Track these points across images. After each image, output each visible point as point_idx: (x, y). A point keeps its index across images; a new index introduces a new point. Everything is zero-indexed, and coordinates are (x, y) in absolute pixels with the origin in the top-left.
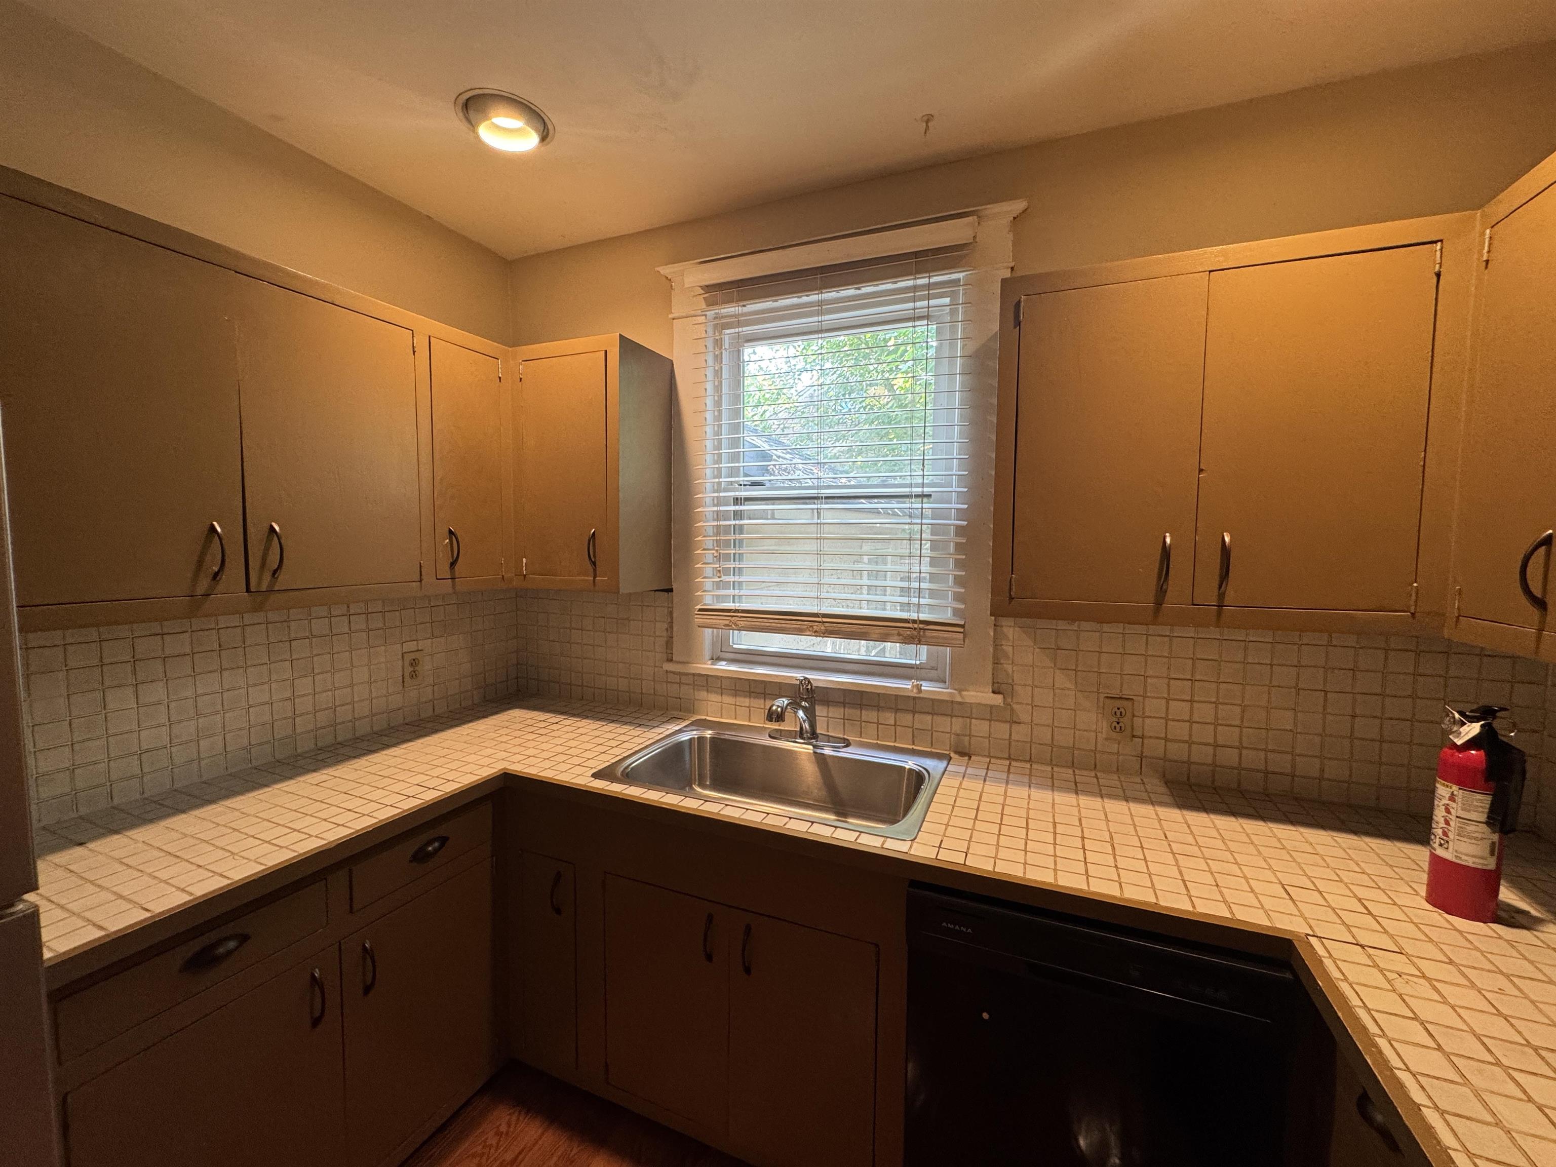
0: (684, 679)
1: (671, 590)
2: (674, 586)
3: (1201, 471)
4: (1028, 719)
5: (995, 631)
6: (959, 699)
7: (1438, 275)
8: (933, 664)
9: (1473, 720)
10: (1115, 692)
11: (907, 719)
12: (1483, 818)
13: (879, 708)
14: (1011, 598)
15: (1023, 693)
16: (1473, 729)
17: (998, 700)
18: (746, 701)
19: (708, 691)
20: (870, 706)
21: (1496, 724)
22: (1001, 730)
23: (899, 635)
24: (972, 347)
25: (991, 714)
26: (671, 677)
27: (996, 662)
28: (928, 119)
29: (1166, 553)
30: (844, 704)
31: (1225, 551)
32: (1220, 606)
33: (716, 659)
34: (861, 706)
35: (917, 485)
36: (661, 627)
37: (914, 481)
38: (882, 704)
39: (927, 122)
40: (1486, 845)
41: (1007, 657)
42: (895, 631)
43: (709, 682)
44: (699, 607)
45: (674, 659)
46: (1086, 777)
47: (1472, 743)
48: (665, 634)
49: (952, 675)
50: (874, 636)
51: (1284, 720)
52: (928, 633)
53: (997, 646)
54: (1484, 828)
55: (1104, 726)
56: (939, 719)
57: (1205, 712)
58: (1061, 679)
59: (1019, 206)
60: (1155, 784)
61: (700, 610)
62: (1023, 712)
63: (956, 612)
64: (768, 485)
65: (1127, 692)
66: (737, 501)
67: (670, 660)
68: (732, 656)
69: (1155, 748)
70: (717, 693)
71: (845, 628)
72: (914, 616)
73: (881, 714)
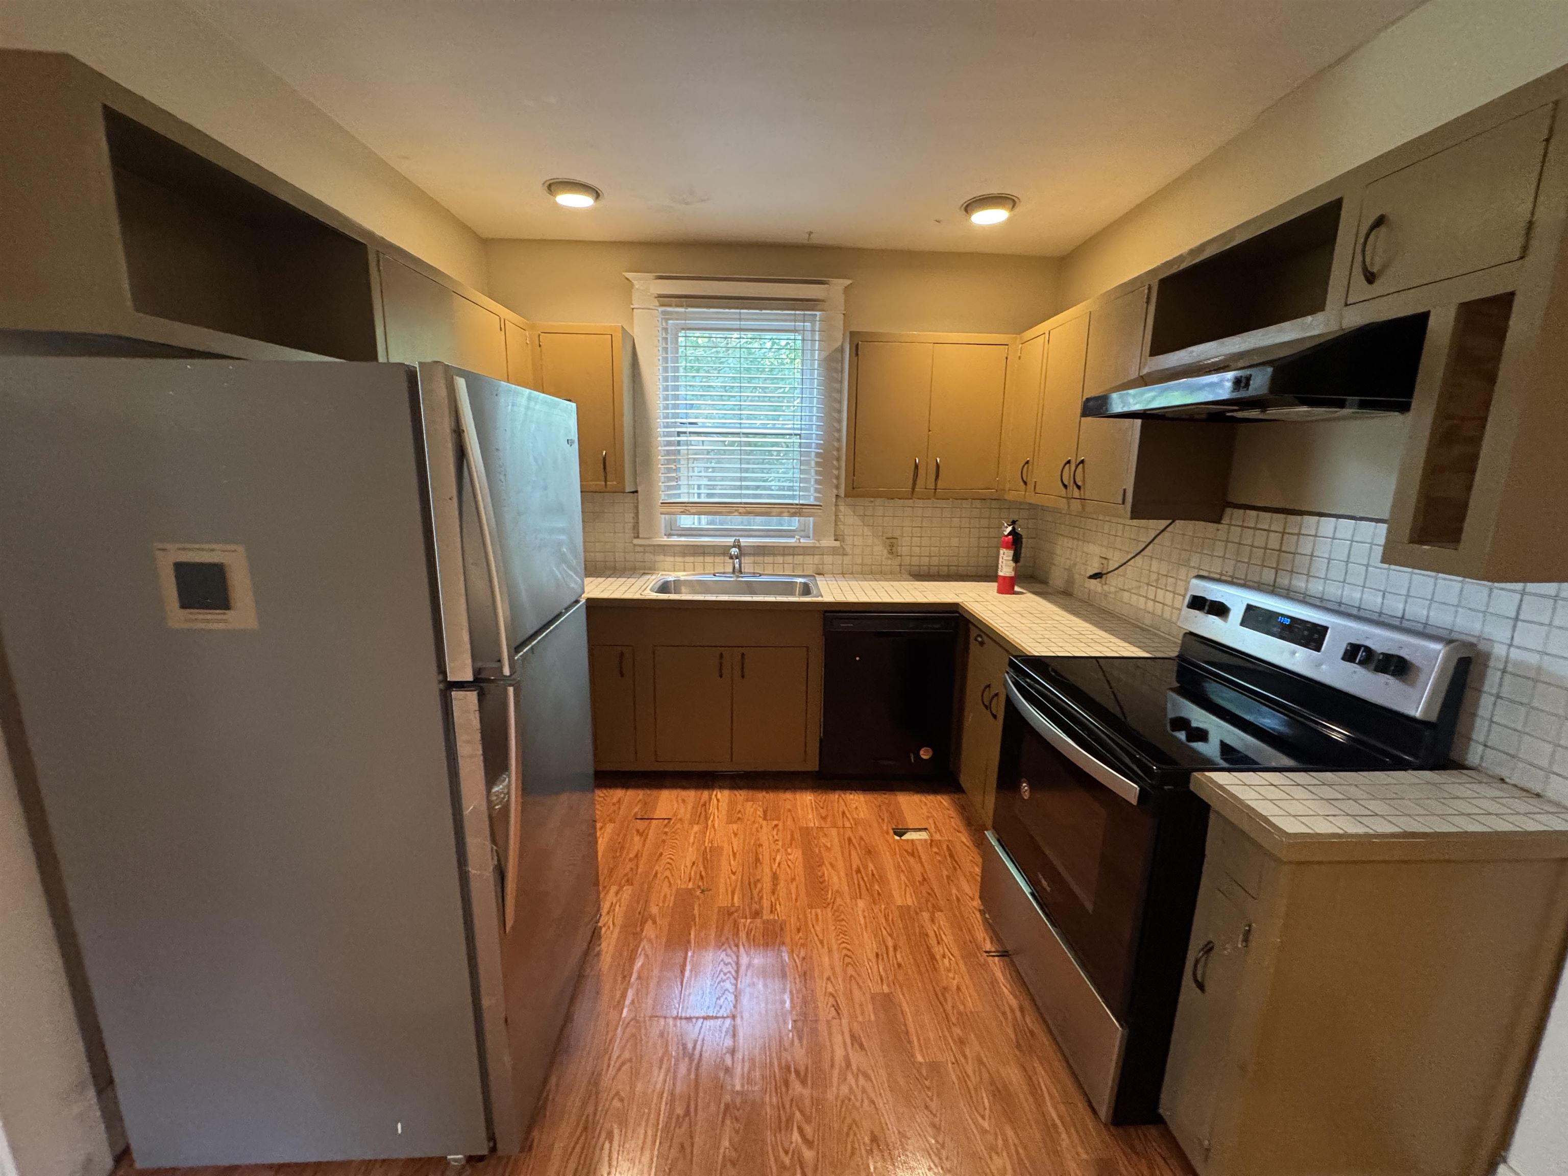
0: (647, 549)
1: (636, 492)
2: (639, 490)
3: (929, 431)
4: (851, 552)
5: (836, 509)
6: (818, 545)
7: (1007, 358)
8: (802, 528)
9: (1010, 525)
10: (890, 535)
11: (789, 559)
12: (1011, 558)
13: (774, 555)
14: (853, 488)
15: (849, 540)
16: (1010, 529)
17: (837, 544)
18: (691, 559)
19: (664, 555)
20: (769, 555)
21: (1016, 527)
22: (838, 559)
23: (789, 512)
24: (824, 354)
25: (834, 551)
26: (638, 549)
27: (836, 524)
28: (810, 233)
29: (916, 466)
30: (754, 555)
31: (938, 466)
32: (935, 489)
33: (670, 535)
34: (764, 555)
35: (797, 429)
36: (629, 517)
37: (795, 426)
38: (776, 552)
39: (810, 235)
40: (1012, 568)
41: (841, 521)
42: (787, 510)
43: (664, 549)
44: (661, 501)
45: (640, 536)
46: (878, 576)
47: (1009, 534)
48: (632, 521)
49: (814, 533)
50: (774, 514)
51: (955, 542)
52: (804, 510)
53: (836, 515)
54: (1012, 562)
55: (885, 552)
56: (807, 558)
57: (925, 542)
58: (867, 531)
59: (849, 282)
60: (906, 576)
61: (662, 503)
62: (848, 549)
63: (816, 498)
64: (700, 424)
65: (895, 535)
66: (679, 434)
67: (638, 537)
68: (680, 532)
69: (907, 560)
70: (671, 556)
71: (758, 510)
72: (797, 502)
73: (776, 558)
